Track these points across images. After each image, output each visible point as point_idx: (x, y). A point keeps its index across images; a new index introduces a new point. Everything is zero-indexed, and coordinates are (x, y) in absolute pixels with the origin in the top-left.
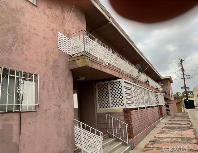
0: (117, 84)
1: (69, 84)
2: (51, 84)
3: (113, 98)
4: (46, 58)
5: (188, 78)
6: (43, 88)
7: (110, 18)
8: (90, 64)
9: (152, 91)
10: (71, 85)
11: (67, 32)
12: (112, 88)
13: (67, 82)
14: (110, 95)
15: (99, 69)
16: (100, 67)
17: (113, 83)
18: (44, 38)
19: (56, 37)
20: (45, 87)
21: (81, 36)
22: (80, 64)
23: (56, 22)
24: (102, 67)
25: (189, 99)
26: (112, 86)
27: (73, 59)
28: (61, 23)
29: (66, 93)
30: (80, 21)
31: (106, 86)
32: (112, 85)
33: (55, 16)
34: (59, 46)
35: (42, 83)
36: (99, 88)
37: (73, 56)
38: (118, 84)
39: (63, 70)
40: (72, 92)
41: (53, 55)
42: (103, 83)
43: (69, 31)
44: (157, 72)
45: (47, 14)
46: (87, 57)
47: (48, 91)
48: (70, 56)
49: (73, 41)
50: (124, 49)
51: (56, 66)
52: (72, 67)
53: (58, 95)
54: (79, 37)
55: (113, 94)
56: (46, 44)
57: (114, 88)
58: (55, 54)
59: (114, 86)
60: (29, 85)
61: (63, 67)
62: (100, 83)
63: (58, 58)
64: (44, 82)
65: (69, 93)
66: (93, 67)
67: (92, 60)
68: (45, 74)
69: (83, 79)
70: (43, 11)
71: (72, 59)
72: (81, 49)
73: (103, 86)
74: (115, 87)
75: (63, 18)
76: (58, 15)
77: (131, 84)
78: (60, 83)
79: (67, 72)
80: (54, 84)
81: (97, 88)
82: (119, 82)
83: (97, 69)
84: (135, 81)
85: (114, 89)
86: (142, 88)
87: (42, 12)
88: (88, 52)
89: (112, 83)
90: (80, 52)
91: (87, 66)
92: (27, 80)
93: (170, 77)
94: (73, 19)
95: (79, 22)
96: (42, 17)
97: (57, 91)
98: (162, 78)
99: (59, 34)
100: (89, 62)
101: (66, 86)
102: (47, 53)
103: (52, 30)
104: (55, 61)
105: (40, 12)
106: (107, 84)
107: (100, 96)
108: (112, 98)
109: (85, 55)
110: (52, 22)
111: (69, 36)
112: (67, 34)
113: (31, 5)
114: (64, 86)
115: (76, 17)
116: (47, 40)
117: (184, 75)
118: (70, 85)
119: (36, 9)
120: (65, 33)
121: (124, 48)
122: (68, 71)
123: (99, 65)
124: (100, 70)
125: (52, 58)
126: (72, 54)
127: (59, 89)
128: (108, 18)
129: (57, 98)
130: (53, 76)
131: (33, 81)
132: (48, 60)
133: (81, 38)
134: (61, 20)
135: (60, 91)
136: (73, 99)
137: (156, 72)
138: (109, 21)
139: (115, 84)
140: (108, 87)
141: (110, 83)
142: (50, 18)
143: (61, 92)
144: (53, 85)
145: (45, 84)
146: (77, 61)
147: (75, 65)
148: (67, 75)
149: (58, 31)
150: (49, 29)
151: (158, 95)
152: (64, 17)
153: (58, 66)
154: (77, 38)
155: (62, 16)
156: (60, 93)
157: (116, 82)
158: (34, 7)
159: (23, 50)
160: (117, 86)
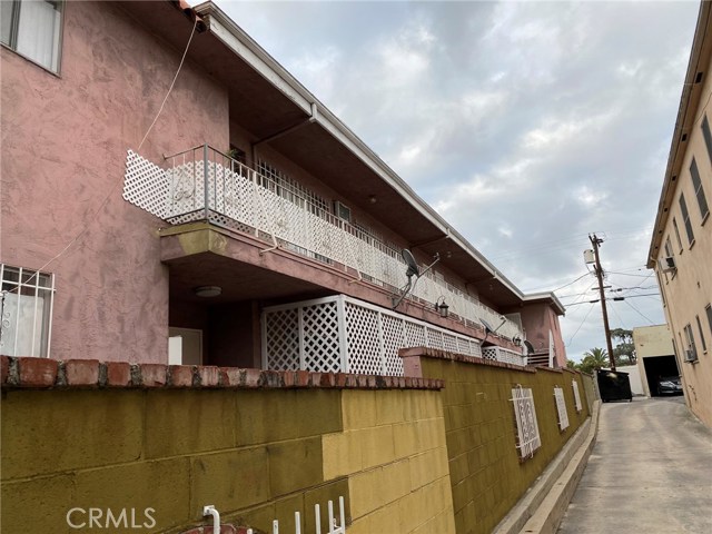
0: (323, 311)
1: (154, 307)
2: (93, 305)
3: (312, 354)
4: (82, 227)
5: (615, 299)
6: (68, 315)
7: (311, 104)
8: (222, 247)
9: (468, 338)
10: (163, 311)
11: (160, 150)
12: (310, 323)
13: (148, 300)
14: (303, 344)
15: (255, 260)
16: (261, 255)
17: (314, 307)
18: (79, 168)
19: (121, 164)
20: (75, 313)
21: (198, 164)
22: (189, 245)
23: (123, 120)
24: (269, 255)
25: (619, 369)
26: (310, 318)
27: (172, 231)
28: (138, 123)
29: (142, 333)
30: (209, 113)
31: (292, 316)
32: (310, 313)
33: (120, 105)
34: (127, 193)
35: (66, 302)
36: (271, 324)
37: (176, 222)
38: (328, 310)
39: (137, 262)
40: (163, 330)
41: (104, 218)
42: (283, 307)
43: (167, 147)
44: (503, 277)
45: (93, 99)
46: (211, 227)
47: (85, 326)
48: (165, 220)
49: (177, 178)
50: (373, 200)
51: (112, 251)
52: (168, 254)
53: (118, 338)
54: (192, 165)
55: (311, 343)
56: (83, 187)
57: (315, 322)
58: (113, 217)
59: (315, 317)
60: (22, 306)
61: (138, 255)
62: (275, 309)
63: (124, 227)
64: (72, 300)
65: (153, 335)
66: (235, 256)
67: (228, 234)
68: (77, 274)
69: (216, 291)
70: (79, 90)
71: (168, 229)
72: (198, 201)
73: (284, 317)
74: (319, 322)
75: (146, 107)
76: (130, 99)
77: (377, 313)
78: (123, 302)
79: (152, 269)
80: (103, 305)
81: (265, 325)
82: (332, 304)
83: (246, 261)
84: (396, 302)
85: (315, 328)
86: (423, 327)
87: (76, 94)
88: (218, 210)
89: (310, 309)
90: (192, 209)
91: (209, 252)
92: (15, 292)
93: (549, 296)
94: (181, 110)
95: (206, 117)
96: (76, 108)
97: (113, 328)
98: (524, 299)
99: (130, 156)
100: (218, 240)
101: (144, 313)
102: (85, 214)
103: (108, 143)
104: (111, 236)
105: (70, 93)
106: (296, 310)
107: (272, 349)
108: (308, 354)
109: (205, 221)
110: (108, 123)
111: (164, 163)
112: (157, 155)
113: (42, 74)
114: (138, 311)
115: (192, 102)
116: (89, 175)
117: (602, 288)
118: (157, 309)
119: (56, 84)
120: (150, 152)
121: (372, 196)
122: (153, 267)
123: (254, 252)
124: (258, 264)
125: (101, 226)
126: (171, 215)
127: (121, 320)
128: (305, 106)
129: (111, 347)
130: (103, 281)
131: (34, 295)
132: (88, 234)
133: (198, 170)
134: (141, 115)
135: (122, 328)
136: (167, 352)
137: (496, 277)
138: (307, 116)
139: (319, 312)
140: (297, 320)
141: (305, 309)
142: (103, 110)
143: (127, 329)
144: (99, 309)
145: (76, 304)
146: (182, 237)
147: (178, 250)
148: (151, 280)
149: (125, 147)
150: (96, 142)
151: (497, 352)
152: (150, 106)
153: (120, 250)
154: (186, 169)
155: (146, 102)
156: (122, 331)
157: (323, 306)
158: (50, 79)
159: (9, 204)
160: (324, 316)
